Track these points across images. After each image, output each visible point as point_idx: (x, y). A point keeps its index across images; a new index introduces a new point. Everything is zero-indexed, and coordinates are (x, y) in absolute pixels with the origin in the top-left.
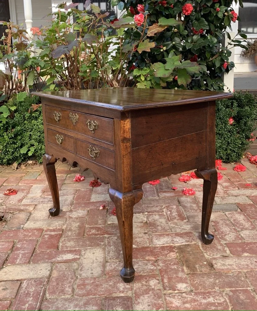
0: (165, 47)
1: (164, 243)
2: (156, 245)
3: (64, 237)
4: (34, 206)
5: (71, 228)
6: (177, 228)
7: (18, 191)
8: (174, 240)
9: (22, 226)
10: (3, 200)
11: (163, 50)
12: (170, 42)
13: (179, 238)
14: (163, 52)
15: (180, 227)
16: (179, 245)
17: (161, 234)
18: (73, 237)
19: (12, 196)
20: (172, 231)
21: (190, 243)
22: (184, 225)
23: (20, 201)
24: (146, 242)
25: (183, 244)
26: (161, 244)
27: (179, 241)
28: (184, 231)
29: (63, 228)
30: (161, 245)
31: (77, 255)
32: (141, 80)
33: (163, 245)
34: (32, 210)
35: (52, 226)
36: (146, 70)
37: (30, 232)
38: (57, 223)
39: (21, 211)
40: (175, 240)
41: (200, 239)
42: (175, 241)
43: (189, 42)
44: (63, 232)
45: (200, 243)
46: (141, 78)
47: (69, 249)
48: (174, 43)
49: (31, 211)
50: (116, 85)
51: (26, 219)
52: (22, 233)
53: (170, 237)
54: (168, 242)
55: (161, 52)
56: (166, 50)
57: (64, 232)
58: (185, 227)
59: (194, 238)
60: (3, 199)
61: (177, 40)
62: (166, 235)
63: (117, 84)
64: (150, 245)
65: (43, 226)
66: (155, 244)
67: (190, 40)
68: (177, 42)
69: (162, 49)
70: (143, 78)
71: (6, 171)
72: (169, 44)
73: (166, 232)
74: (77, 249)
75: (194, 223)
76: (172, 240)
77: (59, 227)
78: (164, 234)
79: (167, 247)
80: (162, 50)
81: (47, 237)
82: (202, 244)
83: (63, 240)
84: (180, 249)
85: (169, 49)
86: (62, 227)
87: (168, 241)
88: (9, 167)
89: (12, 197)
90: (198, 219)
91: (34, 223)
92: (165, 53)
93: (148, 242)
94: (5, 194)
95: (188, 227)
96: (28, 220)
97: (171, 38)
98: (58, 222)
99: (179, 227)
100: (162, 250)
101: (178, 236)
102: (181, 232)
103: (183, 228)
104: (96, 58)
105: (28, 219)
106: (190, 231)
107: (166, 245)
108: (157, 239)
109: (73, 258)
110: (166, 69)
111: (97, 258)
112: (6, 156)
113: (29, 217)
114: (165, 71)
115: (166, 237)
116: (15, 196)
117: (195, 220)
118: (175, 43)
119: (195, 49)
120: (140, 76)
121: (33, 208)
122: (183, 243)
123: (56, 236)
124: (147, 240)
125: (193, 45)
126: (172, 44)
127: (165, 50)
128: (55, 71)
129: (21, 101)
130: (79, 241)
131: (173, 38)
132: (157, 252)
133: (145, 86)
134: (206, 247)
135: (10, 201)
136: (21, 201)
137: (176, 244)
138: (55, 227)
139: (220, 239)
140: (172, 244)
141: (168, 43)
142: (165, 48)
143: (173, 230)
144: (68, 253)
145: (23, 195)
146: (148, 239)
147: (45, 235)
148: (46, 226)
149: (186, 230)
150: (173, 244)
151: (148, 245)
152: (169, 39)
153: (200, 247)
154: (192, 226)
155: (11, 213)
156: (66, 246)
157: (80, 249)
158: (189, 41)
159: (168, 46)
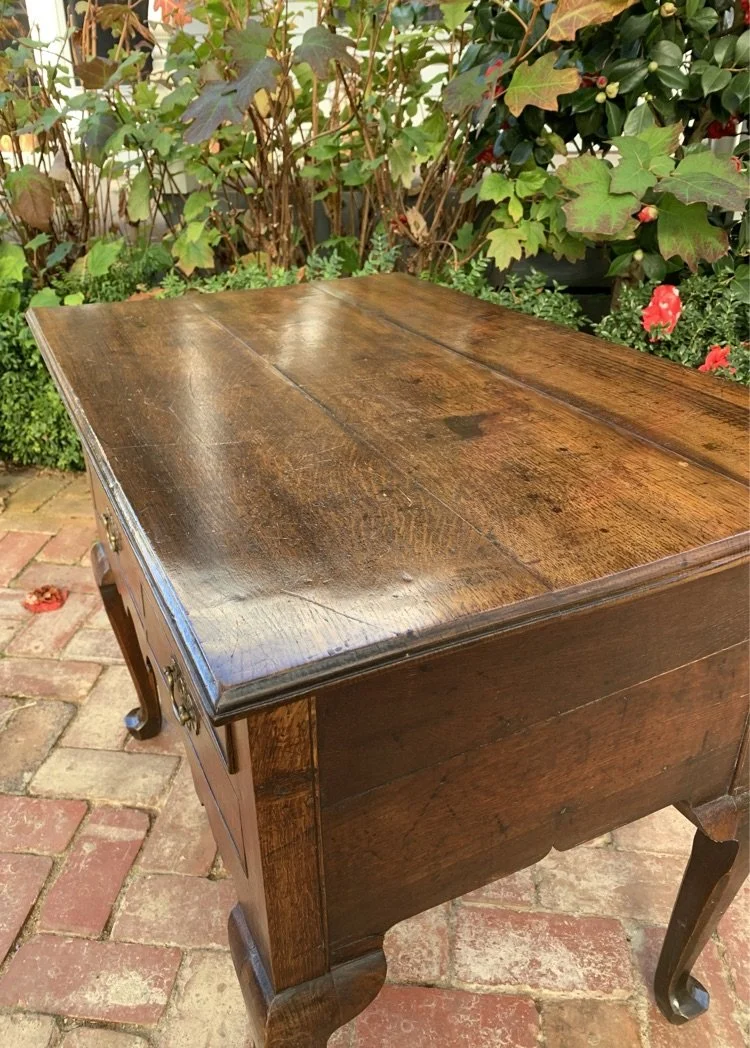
0: (617, 84)
1: (500, 974)
2: (465, 981)
3: (145, 865)
4: (93, 676)
5: (178, 816)
6: (562, 883)
7: (68, 593)
8: (539, 964)
9: (27, 776)
10: (12, 632)
11: (607, 98)
12: (636, 64)
13: (563, 950)
14: (604, 104)
15: (576, 882)
16: (555, 995)
17: (495, 911)
18: (172, 872)
19: (45, 614)
20: (538, 901)
21: (605, 997)
22: (591, 874)
23: (64, 640)
24: (430, 953)
25: (573, 995)
26: (486, 977)
27: (558, 973)
28: (589, 910)
29: (156, 807)
30: (486, 982)
31: (161, 986)
32: (511, 217)
33: (493, 988)
34: (83, 692)
35: (122, 792)
36: (530, 179)
37: (40, 817)
38: (141, 781)
39: (49, 692)
40: (544, 957)
41: (645, 973)
42: (542, 970)
43: (715, 63)
44: (148, 831)
45: (644, 1004)
46: (510, 209)
47: (142, 941)
48: (654, 66)
49: (83, 697)
50: (418, 229)
51: (52, 742)
52: (14, 815)
53: (527, 939)
54: (516, 971)
55: (598, 104)
56: (618, 95)
57: (152, 835)
58: (594, 883)
59: (621, 967)
60: (12, 628)
61: (667, 53)
62: (514, 922)
63: (423, 224)
64: (442, 972)
65: (91, 787)
66: (462, 972)
67: (724, 53)
68: (668, 63)
69: (604, 90)
70: (516, 211)
71: (66, 493)
72: (632, 72)
73: (515, 902)
74: (173, 944)
75: (630, 865)
76: (535, 963)
77: (143, 801)
78: (505, 915)
79: (508, 999)
80: (600, 98)
81: (90, 855)
82: (652, 1015)
83: (137, 877)
84: (557, 1029)
85: (629, 94)
86: (155, 803)
87: (517, 963)
88: (80, 478)
89: (45, 618)
90: (648, 843)
91: (70, 768)
92: (612, 110)
93: (436, 951)
94: (26, 606)
95: (604, 888)
96: (55, 746)
97: (644, 42)
98: (144, 776)
99: (572, 877)
100: (485, 1024)
101: (560, 936)
102: (576, 915)
103: (584, 891)
104: (355, 119)
105: (60, 737)
106: (610, 914)
107: (503, 988)
108: (472, 944)
109: (142, 1002)
110: (613, 191)
111: (228, 1023)
112: (63, 451)
113: (64, 728)
114: (611, 200)
115: (512, 934)
116: (54, 617)
117: (639, 844)
118: (659, 67)
119: (740, 97)
120: (507, 201)
121: (90, 685)
122: (574, 987)
123: (120, 856)
124: (435, 939)
125: (734, 74)
126: (644, 73)
127: (613, 96)
128: (209, 170)
129: (99, 274)
130: (188, 898)
131: (655, 44)
132: (463, 1028)
133: (520, 241)
134: (667, 1037)
135: (33, 638)
136: (64, 642)
137: (546, 991)
138: (131, 799)
139: (732, 995)
140: (528, 989)
141: (630, 65)
142: (613, 89)
143: (544, 890)
144: (133, 967)
145: (78, 615)
146: (440, 932)
147: (87, 838)
148: (103, 792)
149: (597, 901)
150: (535, 986)
151: (435, 972)
152: (637, 46)
153: (643, 1029)
154: (623, 880)
155: (16, 697)
156: (137, 921)
157: (182, 947)
158: (719, 57)
159: (629, 78)
